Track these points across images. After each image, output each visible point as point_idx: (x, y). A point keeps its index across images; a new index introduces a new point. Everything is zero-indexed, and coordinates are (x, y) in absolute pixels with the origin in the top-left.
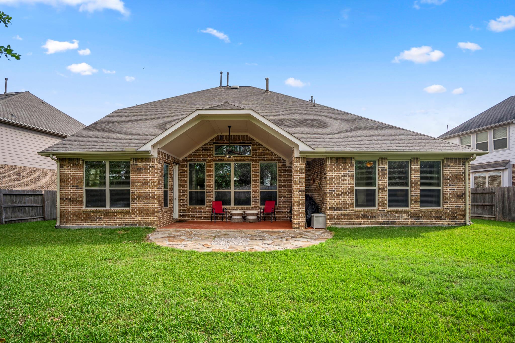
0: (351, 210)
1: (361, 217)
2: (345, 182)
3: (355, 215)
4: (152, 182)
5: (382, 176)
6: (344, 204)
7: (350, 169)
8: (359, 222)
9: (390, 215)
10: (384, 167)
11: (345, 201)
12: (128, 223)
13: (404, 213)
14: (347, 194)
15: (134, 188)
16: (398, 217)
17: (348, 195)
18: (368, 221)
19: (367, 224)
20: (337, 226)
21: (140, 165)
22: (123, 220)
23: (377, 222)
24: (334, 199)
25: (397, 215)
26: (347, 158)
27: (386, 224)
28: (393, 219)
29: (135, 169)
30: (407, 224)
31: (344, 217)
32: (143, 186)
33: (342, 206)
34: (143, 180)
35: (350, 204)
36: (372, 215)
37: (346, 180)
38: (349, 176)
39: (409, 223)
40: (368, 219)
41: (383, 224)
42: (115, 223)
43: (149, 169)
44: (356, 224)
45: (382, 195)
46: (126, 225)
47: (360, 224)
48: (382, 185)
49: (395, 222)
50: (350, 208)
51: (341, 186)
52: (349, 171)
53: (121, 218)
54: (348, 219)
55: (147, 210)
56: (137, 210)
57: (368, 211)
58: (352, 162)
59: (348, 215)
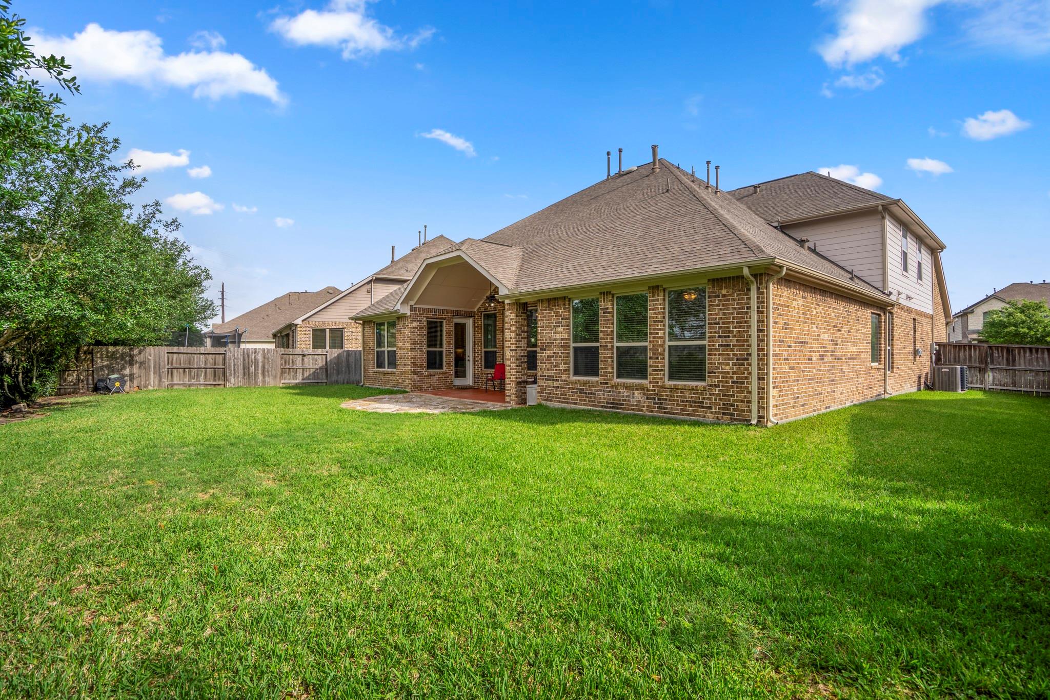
0: (565, 381)
1: (577, 393)
2: (558, 336)
3: (569, 388)
5: (604, 324)
6: (556, 370)
7: (564, 316)
8: (574, 399)
9: (616, 392)
10: (607, 309)
11: (557, 365)
13: (637, 390)
14: (560, 354)
15: (398, 349)
16: (627, 396)
17: (560, 357)
18: (585, 400)
19: (584, 405)
20: (549, 404)
23: (598, 402)
24: (545, 363)
25: (626, 393)
26: (560, 298)
27: (610, 407)
28: (619, 400)
29: (398, 329)
30: (642, 410)
31: (556, 391)
33: (554, 373)
34: (402, 340)
35: (564, 370)
36: (591, 390)
37: (558, 333)
38: (562, 326)
39: (645, 409)
40: (586, 397)
41: (605, 407)
42: (388, 384)
43: (406, 328)
45: (604, 357)
46: (393, 387)
47: (576, 404)
49: (623, 404)
50: (564, 378)
52: (562, 319)
54: (561, 395)
56: (400, 372)
57: (585, 383)
58: (564, 305)
59: (562, 388)
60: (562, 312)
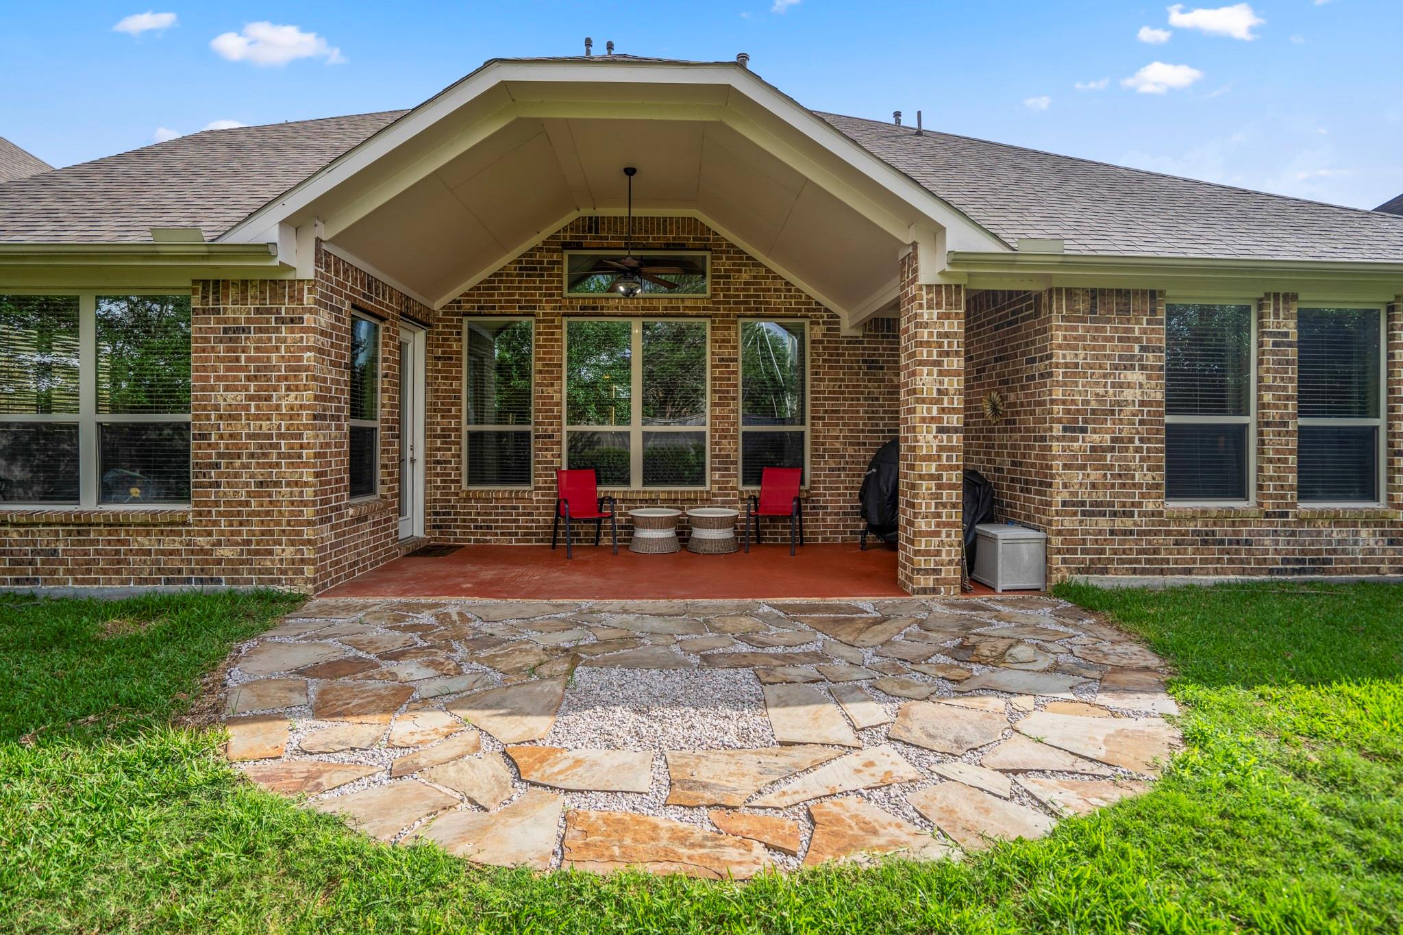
0: (1153, 514)
1: (1193, 543)
2: (1128, 394)
3: (1168, 533)
4: (288, 389)
5: (1276, 371)
6: (1123, 486)
7: (1149, 340)
8: (1185, 561)
9: (1309, 534)
10: (1286, 335)
11: (1125, 473)
12: (180, 571)
13: (1366, 524)
14: (1137, 443)
15: (208, 418)
16: (1339, 542)
17: (1138, 450)
18: (1219, 561)
19: (1216, 572)
20: (1095, 580)
21: (235, 311)
22: (157, 562)
23: (1258, 562)
24: (1083, 467)
25: (1336, 534)
26: (1136, 292)
27: (1294, 571)
28: (1319, 552)
29: (213, 330)
30: (1377, 570)
31: (1122, 542)
32: (247, 408)
33: (1116, 495)
34: (248, 379)
35: (1149, 486)
36: (1235, 533)
37: (1129, 385)
38: (1143, 368)
39: (1384, 567)
40: (1221, 552)
41: (1279, 572)
42: (118, 572)
43: (278, 330)
44: (1173, 572)
45: (1277, 451)
46: (168, 581)
47: (1189, 572)
48: (1277, 407)
49: (1329, 561)
50: (1150, 506)
51: (1112, 412)
53: (149, 552)
54: (1140, 552)
55: (268, 513)
56: (219, 513)
57: (1219, 518)
58: (1154, 312)
59: (1140, 533)
60: (1144, 331)
